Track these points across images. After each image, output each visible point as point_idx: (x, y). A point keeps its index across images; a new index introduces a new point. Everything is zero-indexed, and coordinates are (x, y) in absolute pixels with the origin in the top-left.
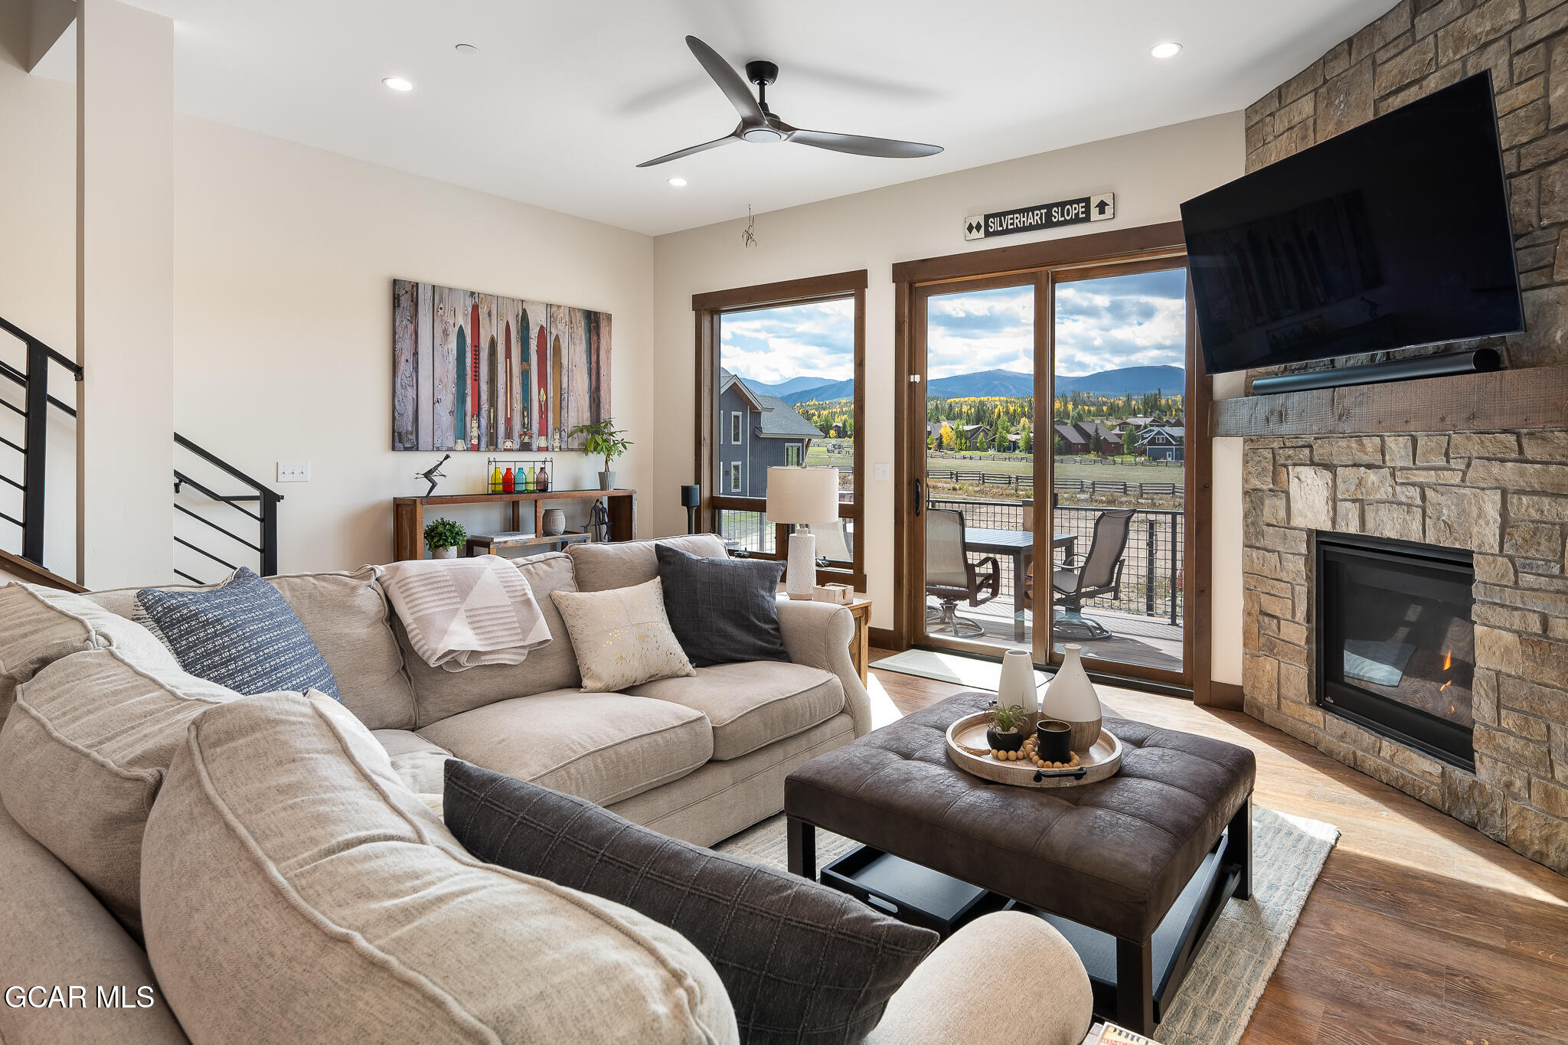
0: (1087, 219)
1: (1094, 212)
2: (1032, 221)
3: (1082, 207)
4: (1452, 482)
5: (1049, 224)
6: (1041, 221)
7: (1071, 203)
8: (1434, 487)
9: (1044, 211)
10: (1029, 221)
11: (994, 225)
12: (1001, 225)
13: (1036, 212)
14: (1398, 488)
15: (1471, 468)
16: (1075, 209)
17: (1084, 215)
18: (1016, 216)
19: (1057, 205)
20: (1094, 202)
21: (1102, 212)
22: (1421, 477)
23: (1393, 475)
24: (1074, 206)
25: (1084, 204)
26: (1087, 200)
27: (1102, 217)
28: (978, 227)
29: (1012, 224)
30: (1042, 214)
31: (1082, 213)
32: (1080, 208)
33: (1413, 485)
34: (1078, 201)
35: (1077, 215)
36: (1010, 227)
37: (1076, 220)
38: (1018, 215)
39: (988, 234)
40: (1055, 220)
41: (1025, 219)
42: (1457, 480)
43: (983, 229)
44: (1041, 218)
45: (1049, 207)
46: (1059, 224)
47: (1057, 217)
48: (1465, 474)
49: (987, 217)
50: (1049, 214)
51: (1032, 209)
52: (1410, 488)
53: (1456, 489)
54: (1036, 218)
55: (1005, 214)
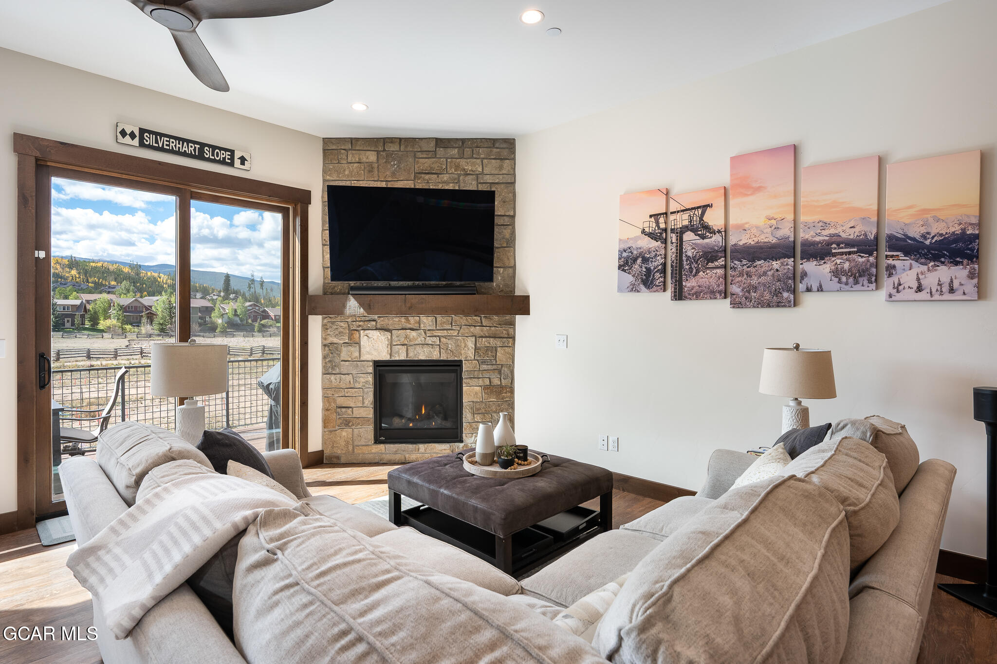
0: (232, 164)
1: (237, 162)
2: (186, 149)
3: (228, 155)
4: (454, 335)
5: (201, 157)
6: (195, 152)
7: (221, 149)
8: (445, 337)
9: (198, 146)
10: (184, 149)
11: (149, 140)
12: (157, 142)
13: (190, 144)
14: (428, 338)
15: (462, 329)
16: (223, 154)
17: (230, 161)
18: (171, 140)
19: (209, 146)
20: (237, 155)
21: (243, 163)
22: (439, 333)
23: (425, 333)
24: (222, 152)
25: (230, 153)
26: (232, 152)
27: (242, 167)
28: (132, 136)
29: (167, 145)
30: (195, 147)
31: (228, 159)
32: (227, 155)
33: (435, 336)
34: (226, 150)
35: (224, 158)
36: (165, 147)
37: (223, 162)
38: (174, 141)
39: (142, 144)
40: (207, 156)
41: (181, 146)
42: (456, 334)
43: (137, 139)
44: (195, 150)
45: (203, 145)
46: (209, 160)
47: (208, 154)
48: (459, 331)
49: (142, 131)
50: (201, 150)
51: (189, 141)
52: (434, 338)
53: (455, 337)
54: (190, 148)
55: (162, 135)
